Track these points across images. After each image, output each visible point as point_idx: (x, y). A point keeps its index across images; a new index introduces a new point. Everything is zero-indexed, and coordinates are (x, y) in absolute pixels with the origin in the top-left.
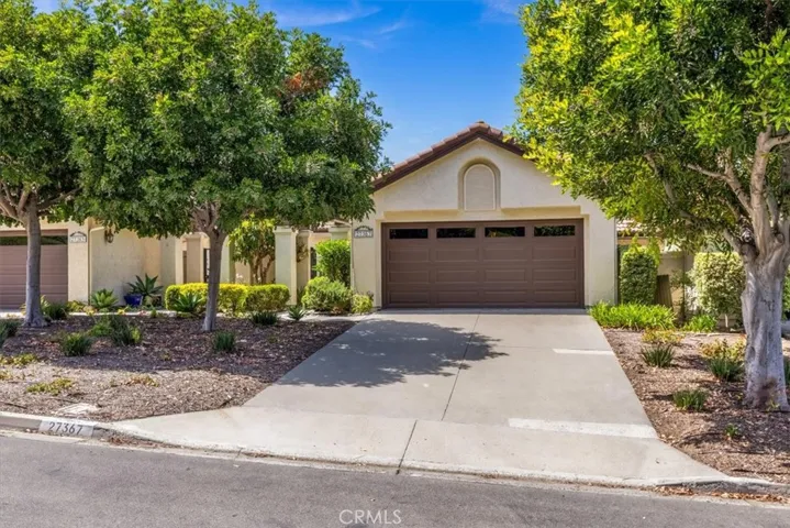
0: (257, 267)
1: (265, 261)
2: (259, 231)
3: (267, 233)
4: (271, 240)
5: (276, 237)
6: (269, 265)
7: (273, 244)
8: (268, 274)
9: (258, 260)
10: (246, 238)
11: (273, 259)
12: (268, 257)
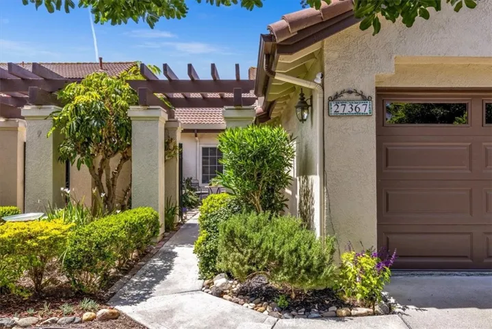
0: (101, 172)
1: (114, 162)
2: (106, 113)
3: (117, 118)
4: (126, 129)
5: (134, 123)
6: (119, 168)
7: (128, 134)
8: (118, 182)
9: (103, 160)
10: (82, 124)
11: (126, 158)
12: (119, 155)
